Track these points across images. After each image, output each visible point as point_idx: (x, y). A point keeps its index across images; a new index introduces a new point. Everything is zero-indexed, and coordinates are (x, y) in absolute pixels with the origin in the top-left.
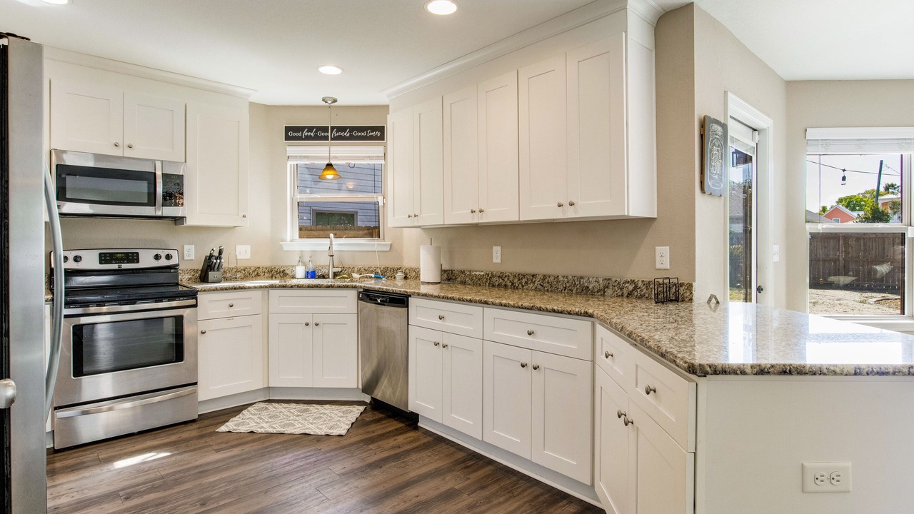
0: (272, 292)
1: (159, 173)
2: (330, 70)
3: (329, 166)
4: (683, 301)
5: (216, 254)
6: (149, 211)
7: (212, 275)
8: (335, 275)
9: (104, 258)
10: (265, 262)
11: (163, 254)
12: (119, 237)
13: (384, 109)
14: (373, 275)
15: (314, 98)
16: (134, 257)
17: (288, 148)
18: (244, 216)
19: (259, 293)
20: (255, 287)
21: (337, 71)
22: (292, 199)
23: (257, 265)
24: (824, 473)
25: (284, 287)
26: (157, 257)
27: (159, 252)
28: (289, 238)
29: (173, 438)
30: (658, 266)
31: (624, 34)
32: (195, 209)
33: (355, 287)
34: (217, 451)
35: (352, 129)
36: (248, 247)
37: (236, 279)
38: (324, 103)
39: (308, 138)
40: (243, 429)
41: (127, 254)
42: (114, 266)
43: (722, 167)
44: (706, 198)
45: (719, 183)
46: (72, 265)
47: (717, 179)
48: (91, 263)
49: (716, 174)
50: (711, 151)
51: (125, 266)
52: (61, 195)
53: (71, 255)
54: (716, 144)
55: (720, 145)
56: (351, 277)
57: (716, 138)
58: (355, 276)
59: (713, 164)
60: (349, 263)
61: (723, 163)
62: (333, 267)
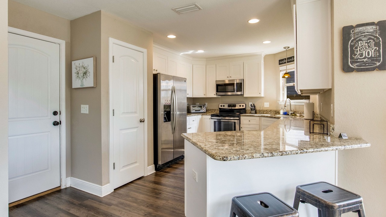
0: (263, 118)
1: (235, 83)
3: (286, 73)
5: (252, 105)
6: (234, 93)
7: (252, 112)
8: (291, 114)
9: (229, 106)
10: (274, 108)
12: (231, 100)
16: (235, 106)
17: (280, 68)
18: (260, 93)
19: (258, 118)
20: (257, 116)
22: (282, 86)
23: (271, 109)
25: (275, 118)
26: (240, 106)
28: (281, 100)
32: (248, 92)
36: (268, 103)
37: (264, 113)
41: (233, 105)
42: (230, 108)
43: (379, 51)
44: (354, 75)
45: (372, 63)
46: (223, 107)
47: (366, 61)
48: (226, 107)
49: (364, 58)
50: (354, 45)
51: (233, 108)
52: (217, 91)
53: (223, 105)
54: (363, 39)
55: (372, 37)
56: (296, 115)
57: (362, 36)
58: (298, 115)
59: (358, 53)
60: (298, 109)
61: (379, 49)
62: (291, 111)
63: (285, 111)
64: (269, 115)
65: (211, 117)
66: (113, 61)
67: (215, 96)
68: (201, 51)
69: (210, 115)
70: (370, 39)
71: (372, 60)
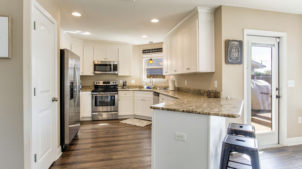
0: (135, 91)
1: (112, 64)
2: (144, 36)
3: (151, 59)
4: (219, 98)
5: (125, 82)
6: (111, 73)
7: (124, 87)
8: (153, 88)
9: (104, 83)
10: (138, 84)
11: (115, 82)
12: (107, 78)
13: (162, 43)
14: (162, 88)
15: (147, 42)
16: (109, 83)
17: (143, 56)
18: (131, 73)
19: (132, 91)
20: (131, 90)
21: (146, 36)
22: (145, 68)
23: (136, 85)
24: (179, 136)
26: (113, 83)
27: (114, 82)
28: (144, 78)
29: (111, 122)
30: (215, 87)
31: (197, 20)
32: (121, 72)
33: (152, 91)
34: (116, 125)
35: (158, 49)
36: (134, 81)
37: (131, 88)
38: (150, 43)
39: (148, 52)
40: (124, 122)
41: (108, 82)
42: (105, 85)
43: (239, 55)
44: (230, 65)
45: (236, 60)
46: (98, 84)
47: (235, 59)
48: (101, 84)
49: (234, 57)
50: (231, 50)
51: (107, 85)
52: (95, 70)
53: (98, 82)
54: (234, 48)
55: (237, 48)
56: (157, 88)
57: (234, 46)
58: (158, 88)
59: (232, 54)
60: (157, 85)
61: (239, 54)
62: (153, 86)
63: (148, 86)
64: (138, 89)
65: (92, 92)
66: (34, 28)
67: (93, 74)
68: (87, 33)
69: (90, 91)
70: (236, 48)
71: (237, 59)
